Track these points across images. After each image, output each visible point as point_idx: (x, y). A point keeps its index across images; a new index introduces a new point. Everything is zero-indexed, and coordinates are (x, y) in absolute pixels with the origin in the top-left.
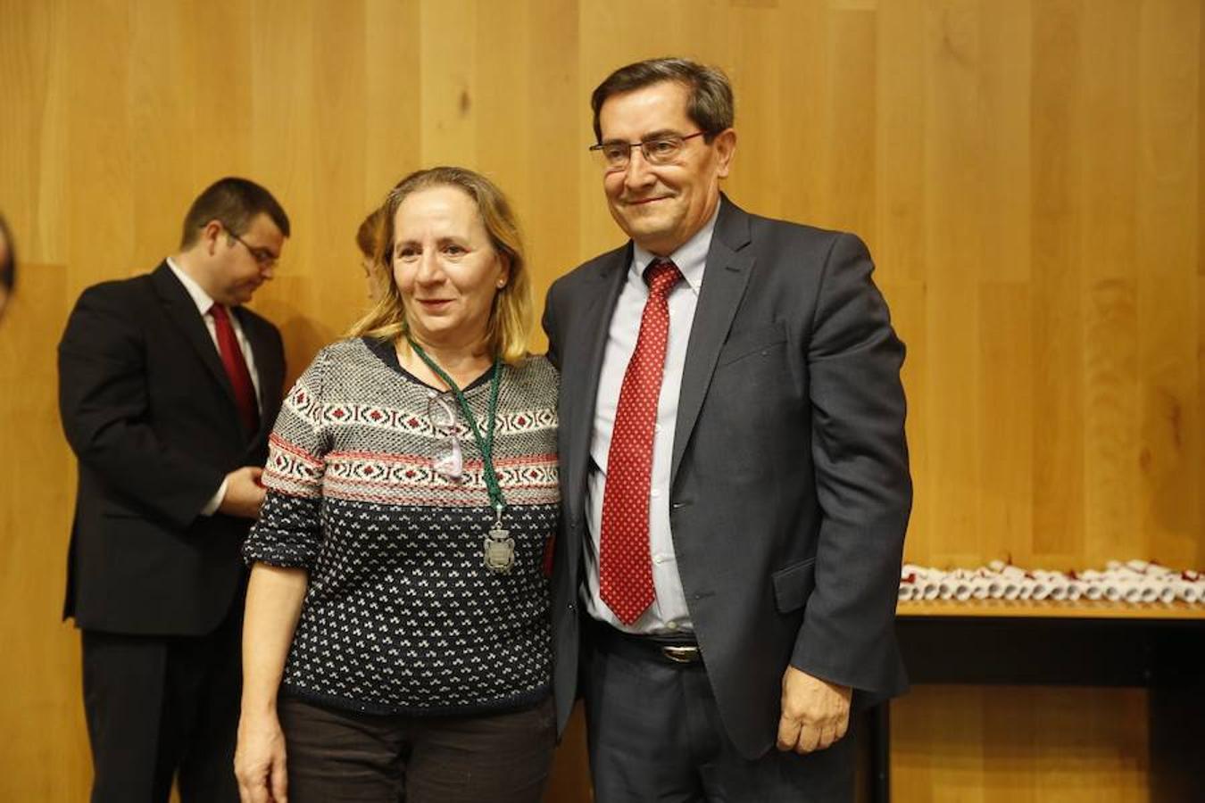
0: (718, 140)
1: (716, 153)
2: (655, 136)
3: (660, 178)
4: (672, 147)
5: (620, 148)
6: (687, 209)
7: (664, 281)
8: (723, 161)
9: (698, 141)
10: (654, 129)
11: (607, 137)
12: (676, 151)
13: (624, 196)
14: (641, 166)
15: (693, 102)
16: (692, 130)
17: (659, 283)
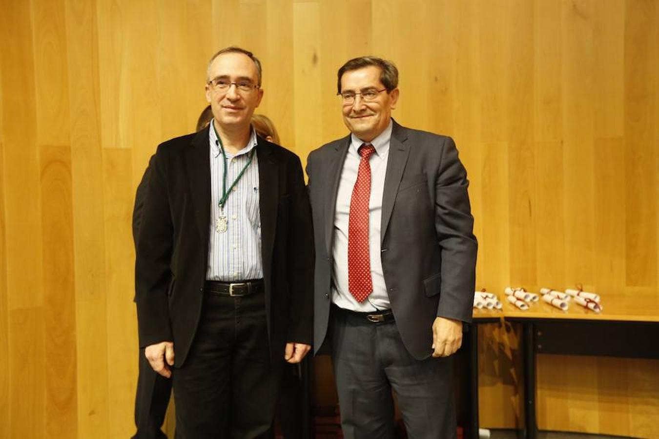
0: (392, 92)
1: (390, 98)
2: (366, 89)
3: (368, 107)
4: (374, 94)
5: (351, 93)
6: (379, 121)
7: (368, 153)
8: (393, 102)
9: (384, 93)
10: (366, 86)
11: (344, 89)
12: (375, 96)
13: (352, 114)
14: (360, 102)
15: (383, 76)
16: (382, 87)
17: (366, 154)
